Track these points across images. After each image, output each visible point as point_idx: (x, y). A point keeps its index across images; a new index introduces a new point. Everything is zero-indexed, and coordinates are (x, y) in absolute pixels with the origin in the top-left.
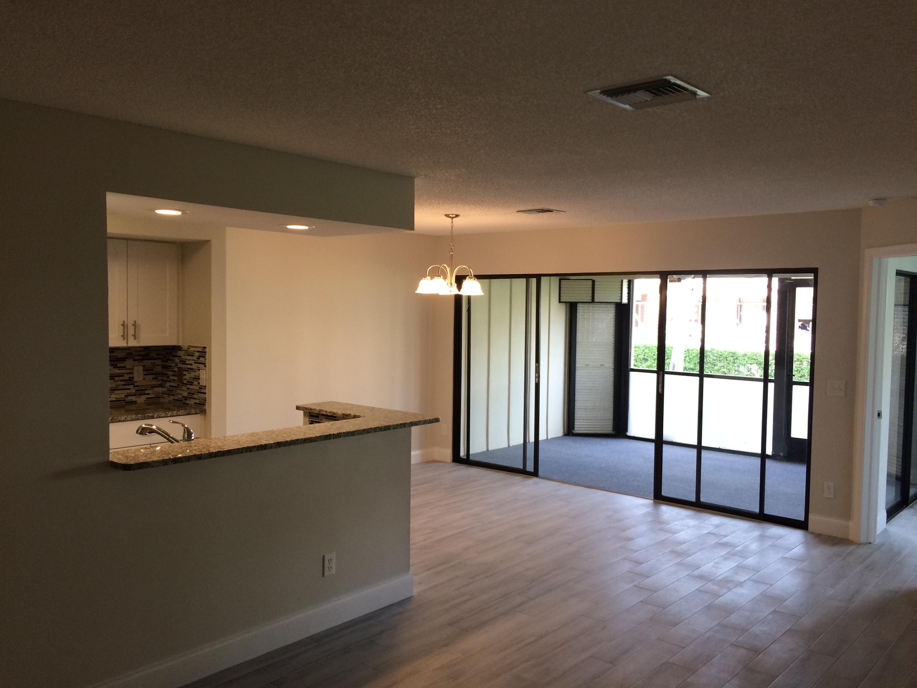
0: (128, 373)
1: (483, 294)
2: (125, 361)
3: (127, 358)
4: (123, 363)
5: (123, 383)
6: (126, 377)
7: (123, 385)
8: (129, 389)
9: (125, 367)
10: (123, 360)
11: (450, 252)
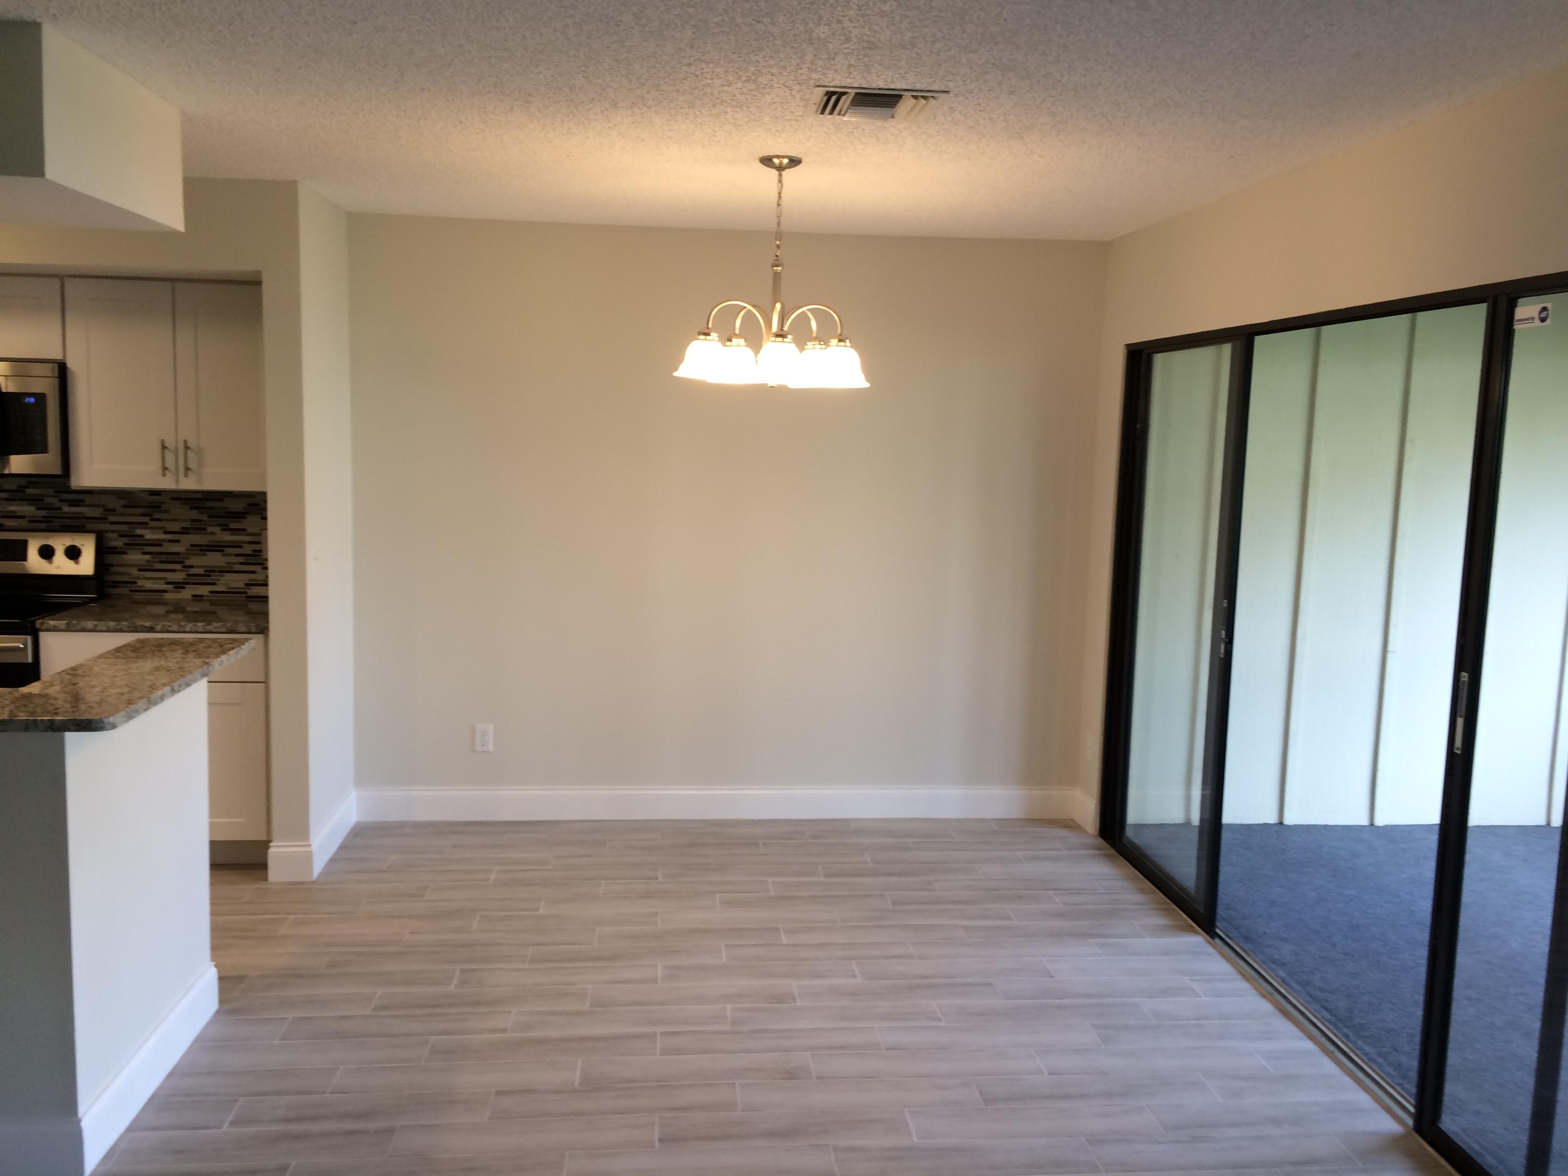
0: (250, 543)
1: (867, 385)
2: (245, 518)
3: (249, 514)
4: (240, 522)
5: (241, 559)
6: (247, 549)
7: (242, 564)
8: (254, 572)
9: (244, 530)
10: (241, 515)
11: (773, 267)
